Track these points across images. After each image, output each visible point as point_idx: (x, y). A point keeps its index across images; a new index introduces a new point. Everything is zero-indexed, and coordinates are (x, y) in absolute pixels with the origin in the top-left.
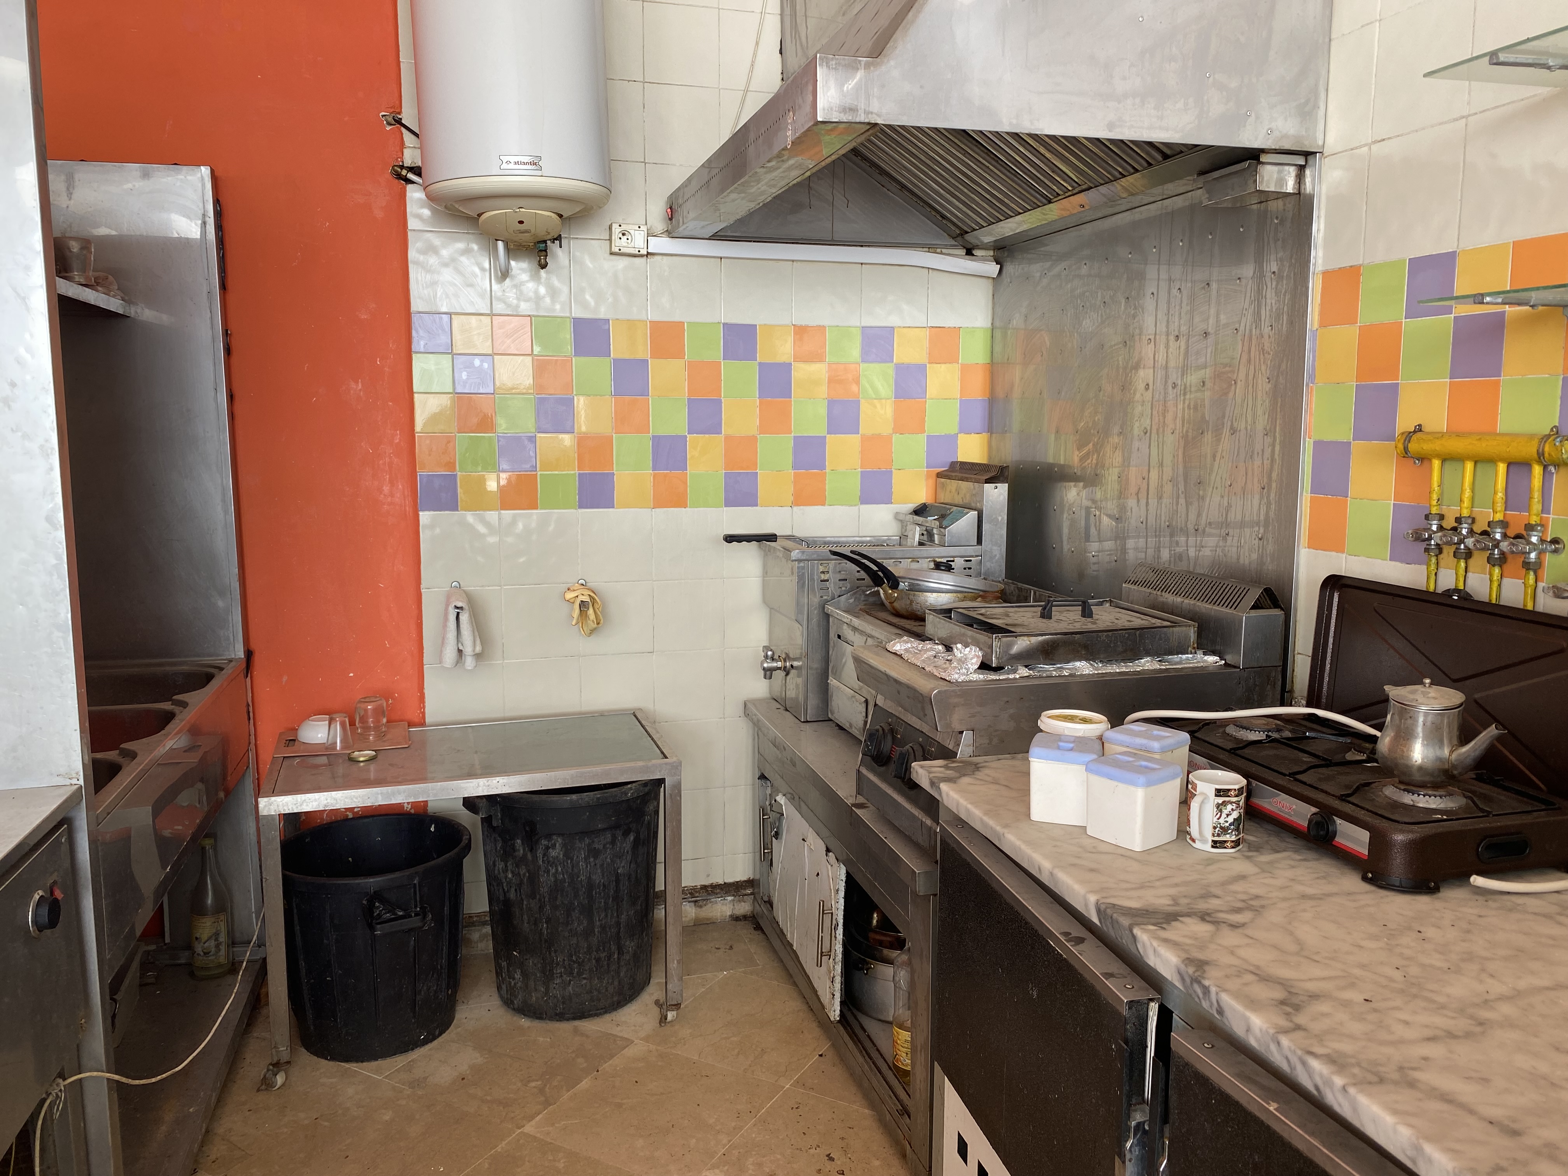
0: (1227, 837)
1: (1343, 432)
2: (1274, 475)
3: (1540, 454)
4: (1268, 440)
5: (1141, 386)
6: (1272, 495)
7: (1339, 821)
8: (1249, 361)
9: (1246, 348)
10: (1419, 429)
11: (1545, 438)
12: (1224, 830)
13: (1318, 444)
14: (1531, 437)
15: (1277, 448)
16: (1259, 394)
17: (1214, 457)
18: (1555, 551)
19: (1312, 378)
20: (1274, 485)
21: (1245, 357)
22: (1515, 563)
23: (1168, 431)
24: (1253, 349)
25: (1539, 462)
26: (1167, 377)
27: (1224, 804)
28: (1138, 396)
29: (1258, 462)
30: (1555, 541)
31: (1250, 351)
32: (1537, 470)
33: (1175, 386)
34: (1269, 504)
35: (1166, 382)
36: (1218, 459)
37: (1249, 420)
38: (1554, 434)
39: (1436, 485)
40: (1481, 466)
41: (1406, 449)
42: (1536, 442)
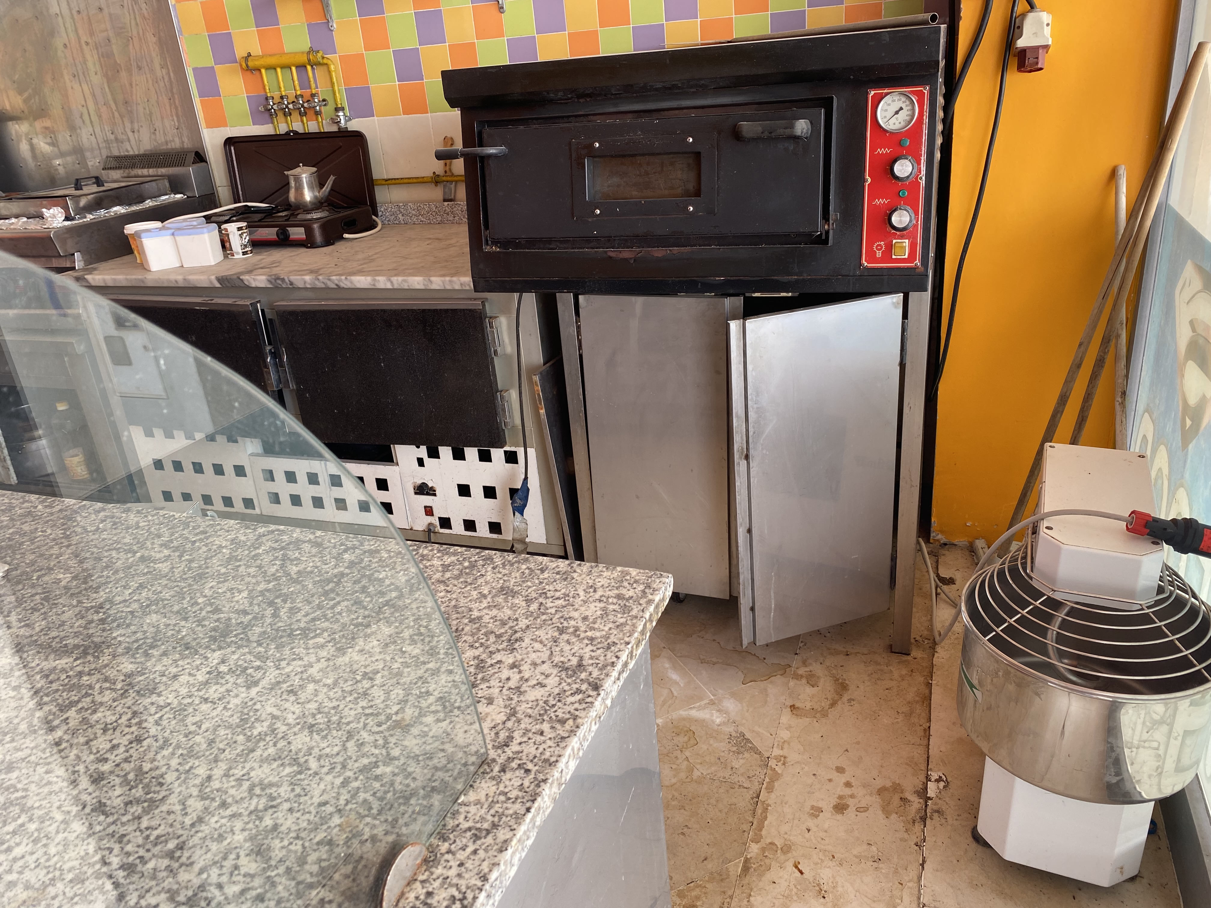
0: (247, 249)
1: (209, 61)
2: (175, 90)
3: (309, 60)
4: (164, 71)
5: (60, 47)
6: (177, 102)
7: (289, 229)
8: (137, 24)
9: (132, 17)
10: (249, 55)
11: (308, 53)
12: (245, 246)
13: (195, 70)
14: (303, 53)
15: (172, 74)
16: (150, 44)
17: (131, 85)
18: (325, 105)
19: (180, 32)
20: (176, 96)
21: (133, 22)
22: (311, 113)
23: (92, 73)
24: (137, 17)
25: (309, 64)
26: (79, 38)
27: (242, 234)
28: (60, 53)
29: (162, 84)
30: (324, 100)
31: (135, 18)
32: (309, 68)
33: (87, 44)
34: (176, 108)
35: (80, 42)
36: (134, 86)
37: (148, 60)
38: (311, 51)
39: (266, 82)
40: (284, 70)
41: (247, 65)
42: (305, 55)
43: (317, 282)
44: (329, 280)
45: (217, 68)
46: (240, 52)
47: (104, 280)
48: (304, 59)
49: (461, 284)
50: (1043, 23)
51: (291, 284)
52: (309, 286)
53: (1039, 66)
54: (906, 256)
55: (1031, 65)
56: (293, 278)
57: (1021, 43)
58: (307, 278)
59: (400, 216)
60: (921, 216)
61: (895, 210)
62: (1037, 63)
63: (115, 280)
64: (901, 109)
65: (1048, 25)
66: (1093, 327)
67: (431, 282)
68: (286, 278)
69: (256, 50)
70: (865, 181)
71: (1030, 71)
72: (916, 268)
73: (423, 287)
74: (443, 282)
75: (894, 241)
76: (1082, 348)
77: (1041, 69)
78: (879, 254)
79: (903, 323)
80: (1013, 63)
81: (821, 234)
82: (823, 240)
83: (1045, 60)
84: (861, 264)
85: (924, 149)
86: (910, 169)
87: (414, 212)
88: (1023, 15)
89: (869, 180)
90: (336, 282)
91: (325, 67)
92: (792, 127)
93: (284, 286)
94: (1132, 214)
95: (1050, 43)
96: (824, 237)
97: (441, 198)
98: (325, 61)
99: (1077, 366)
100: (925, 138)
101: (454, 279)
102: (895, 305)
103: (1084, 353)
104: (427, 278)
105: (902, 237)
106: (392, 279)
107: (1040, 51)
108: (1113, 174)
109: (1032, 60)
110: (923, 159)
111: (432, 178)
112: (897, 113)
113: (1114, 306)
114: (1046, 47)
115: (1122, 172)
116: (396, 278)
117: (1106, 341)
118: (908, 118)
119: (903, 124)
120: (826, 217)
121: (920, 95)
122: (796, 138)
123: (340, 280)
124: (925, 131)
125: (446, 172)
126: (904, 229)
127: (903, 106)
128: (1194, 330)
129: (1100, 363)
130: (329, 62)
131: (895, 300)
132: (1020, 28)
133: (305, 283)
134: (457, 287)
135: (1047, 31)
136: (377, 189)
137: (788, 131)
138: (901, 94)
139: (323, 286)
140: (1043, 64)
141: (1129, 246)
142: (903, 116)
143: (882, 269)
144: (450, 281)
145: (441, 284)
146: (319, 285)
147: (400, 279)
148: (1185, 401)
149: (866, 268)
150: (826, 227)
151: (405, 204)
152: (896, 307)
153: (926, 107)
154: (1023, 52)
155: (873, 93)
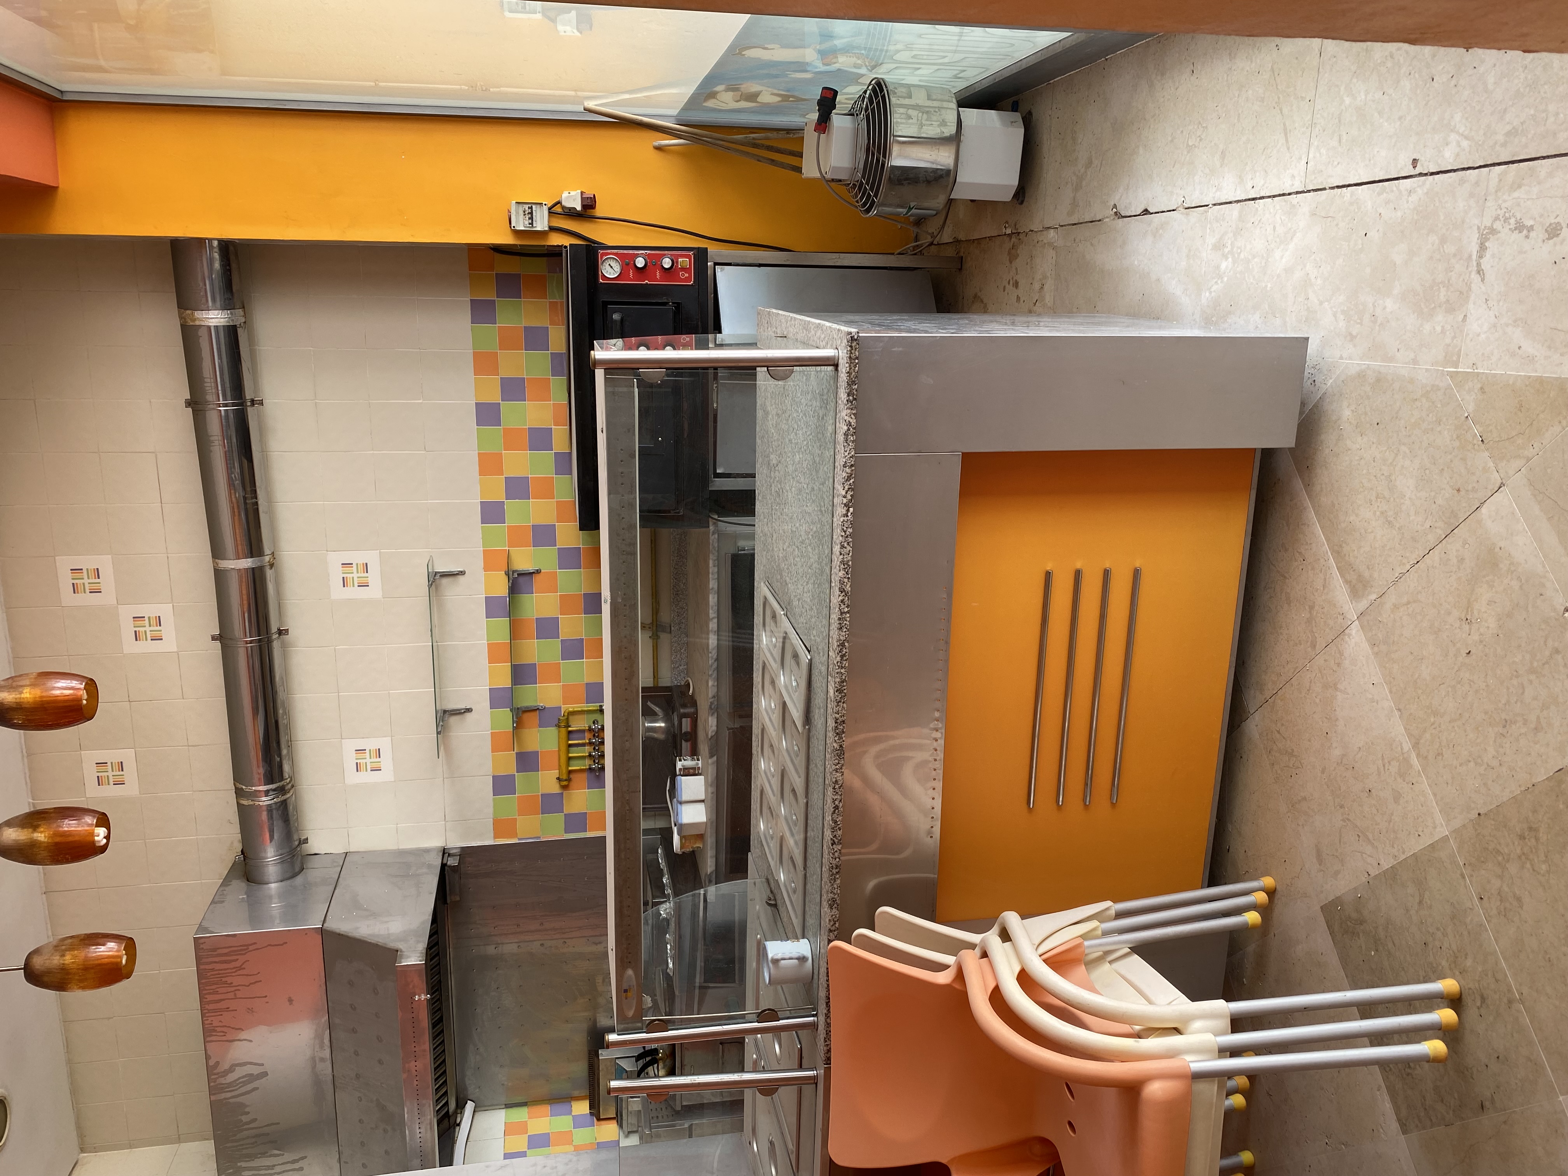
1: (561, 817)
3: (565, 728)
7: (683, 732)
13: (566, 831)
14: (559, 732)
25: (567, 728)
38: (558, 726)
39: (578, 768)
40: (570, 752)
41: (566, 780)
42: (561, 729)
43: (713, 677)
44: (711, 666)
45: (565, 812)
46: (555, 788)
47: (711, 857)
48: (563, 730)
49: (714, 566)
50: (568, 196)
51: (714, 697)
52: (716, 683)
53: (592, 196)
54: (688, 260)
55: (592, 201)
56: (710, 695)
57: (579, 208)
58: (710, 683)
59: (681, 668)
60: (666, 252)
61: (662, 266)
62: (591, 198)
63: (711, 848)
64: (610, 265)
65: (569, 193)
66: (747, 154)
67: (712, 589)
68: (710, 700)
69: (555, 773)
70: (647, 284)
71: (595, 202)
72: (694, 254)
73: (716, 595)
74: (713, 579)
75: (679, 267)
76: (761, 159)
77: (594, 195)
78: (686, 275)
79: (734, 265)
80: (590, 212)
81: (674, 306)
82: (678, 306)
83: (589, 193)
84: (692, 285)
85: (631, 252)
86: (641, 258)
87: (679, 656)
88: (563, 207)
89: (647, 281)
90: (713, 661)
91: (571, 718)
92: (616, 321)
93: (716, 703)
94: (679, 137)
95: (580, 191)
96: (676, 305)
97: (669, 635)
98: (566, 714)
99: (773, 162)
100: (625, 252)
101: (711, 571)
102: (722, 270)
103: (764, 158)
104: (711, 591)
105: (677, 262)
106: (711, 617)
107: (584, 196)
108: (659, 148)
109: (589, 201)
110: (636, 252)
111: (653, 639)
112: (611, 267)
113: (733, 143)
114: (582, 193)
115: (656, 144)
116: (710, 615)
117: (755, 146)
118: (615, 261)
119: (618, 264)
120: (665, 304)
121: (603, 255)
122: (622, 319)
123: (712, 658)
124: (622, 251)
125: (650, 628)
126: (672, 261)
127: (608, 264)
128: (740, 101)
129: (770, 148)
130: (567, 711)
131: (719, 270)
132: (570, 209)
133: (713, 686)
134: (716, 569)
135: (573, 193)
136: (660, 685)
137: (619, 324)
138: (602, 264)
139: (716, 672)
140: (591, 194)
141: (698, 137)
142: (613, 264)
143: (694, 273)
144: (712, 574)
145: (714, 581)
146: (715, 675)
147: (711, 611)
148: (779, 102)
149: (694, 282)
150: (670, 304)
151: (672, 662)
152: (724, 270)
153: (609, 251)
154: (584, 207)
155: (601, 281)
